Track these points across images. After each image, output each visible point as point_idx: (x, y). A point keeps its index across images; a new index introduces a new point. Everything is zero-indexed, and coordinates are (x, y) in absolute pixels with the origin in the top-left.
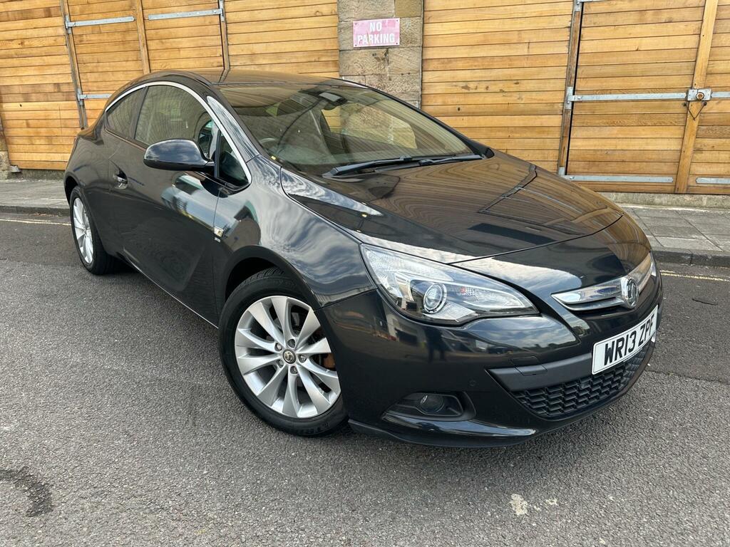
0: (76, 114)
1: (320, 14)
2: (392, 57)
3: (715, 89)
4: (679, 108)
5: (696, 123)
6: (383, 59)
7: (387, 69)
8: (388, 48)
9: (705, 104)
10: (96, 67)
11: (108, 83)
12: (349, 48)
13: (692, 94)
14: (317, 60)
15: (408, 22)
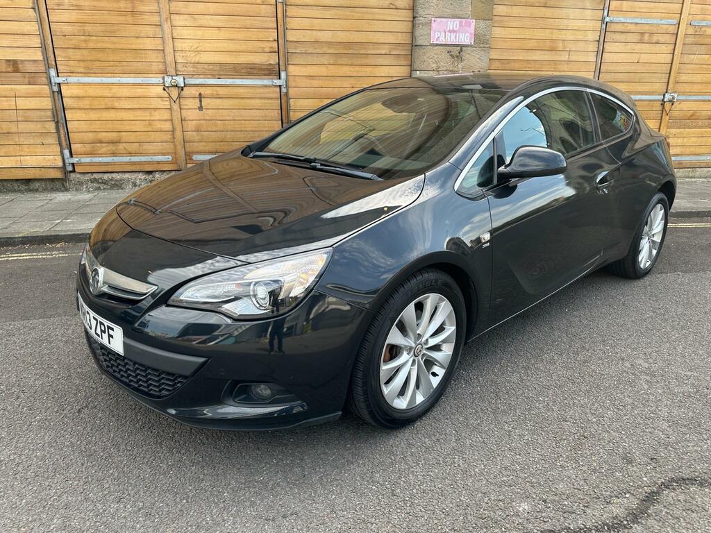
0: (47, 103)
1: (394, 7)
2: (465, 55)
3: (680, 93)
4: (658, 107)
5: (668, 117)
6: (457, 57)
7: (460, 66)
8: (462, 46)
9: (673, 104)
10: (85, 41)
11: (107, 64)
12: (426, 43)
13: (668, 97)
14: (388, 53)
15: (482, 24)
